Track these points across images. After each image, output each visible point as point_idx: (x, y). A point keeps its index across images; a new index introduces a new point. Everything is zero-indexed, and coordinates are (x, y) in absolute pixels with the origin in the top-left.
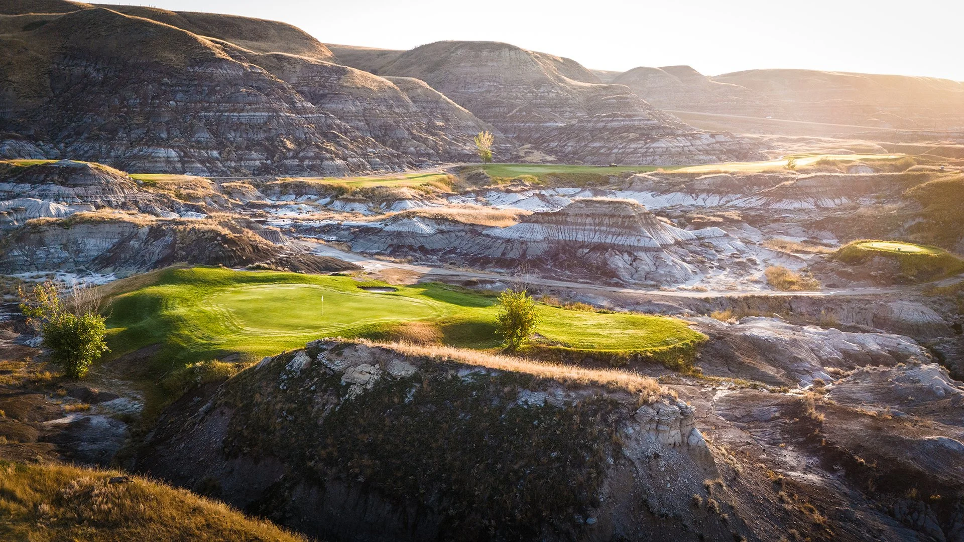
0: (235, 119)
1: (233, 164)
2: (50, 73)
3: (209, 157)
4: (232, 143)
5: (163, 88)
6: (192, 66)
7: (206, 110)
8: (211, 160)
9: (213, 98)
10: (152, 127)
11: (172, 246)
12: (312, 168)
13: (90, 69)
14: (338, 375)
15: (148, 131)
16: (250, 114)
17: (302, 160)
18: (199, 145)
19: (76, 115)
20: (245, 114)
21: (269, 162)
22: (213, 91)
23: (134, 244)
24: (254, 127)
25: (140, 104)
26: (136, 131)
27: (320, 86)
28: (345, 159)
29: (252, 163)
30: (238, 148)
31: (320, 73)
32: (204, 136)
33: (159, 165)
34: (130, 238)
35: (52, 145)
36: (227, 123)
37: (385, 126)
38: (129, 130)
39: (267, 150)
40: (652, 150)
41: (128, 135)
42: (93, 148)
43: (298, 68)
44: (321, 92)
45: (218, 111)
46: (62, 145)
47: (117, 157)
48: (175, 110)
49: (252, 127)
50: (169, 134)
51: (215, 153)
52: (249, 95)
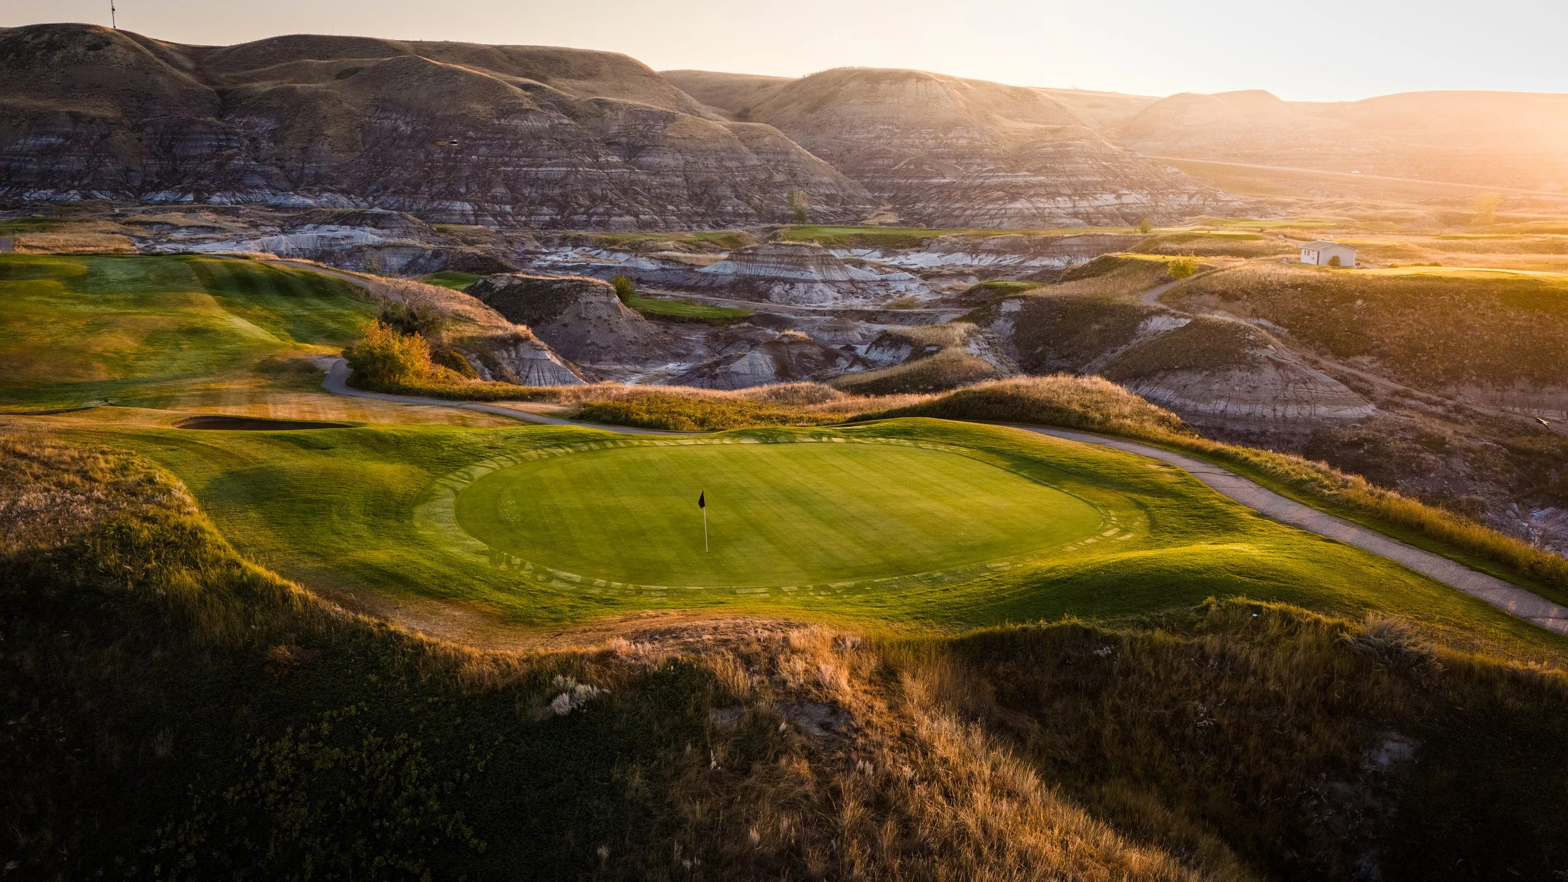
0: (533, 175)
1: (524, 219)
2: (362, 126)
3: (501, 211)
4: (526, 198)
5: (467, 141)
6: (498, 118)
7: (506, 164)
8: (503, 214)
9: (515, 152)
10: (452, 182)
11: (446, 262)
12: (598, 223)
13: (399, 122)
14: (493, 285)
15: (448, 186)
16: (548, 169)
17: (590, 216)
18: (494, 200)
19: (384, 169)
20: (543, 169)
21: (559, 217)
22: (515, 145)
23: (421, 261)
24: (550, 182)
25: (444, 158)
26: (438, 186)
27: (641, 136)
28: (636, 216)
29: (542, 218)
30: (532, 203)
31: (645, 120)
32: (500, 190)
33: (454, 218)
34: (419, 257)
35: (361, 199)
36: (525, 178)
37: (706, 182)
38: (431, 184)
39: (559, 205)
40: (1003, 211)
41: (430, 188)
42: (398, 201)
43: (621, 115)
44: (640, 144)
45: (518, 166)
46: (371, 199)
47: (419, 210)
48: (476, 165)
49: (549, 182)
50: (467, 188)
51: (508, 208)
52: (550, 149)
